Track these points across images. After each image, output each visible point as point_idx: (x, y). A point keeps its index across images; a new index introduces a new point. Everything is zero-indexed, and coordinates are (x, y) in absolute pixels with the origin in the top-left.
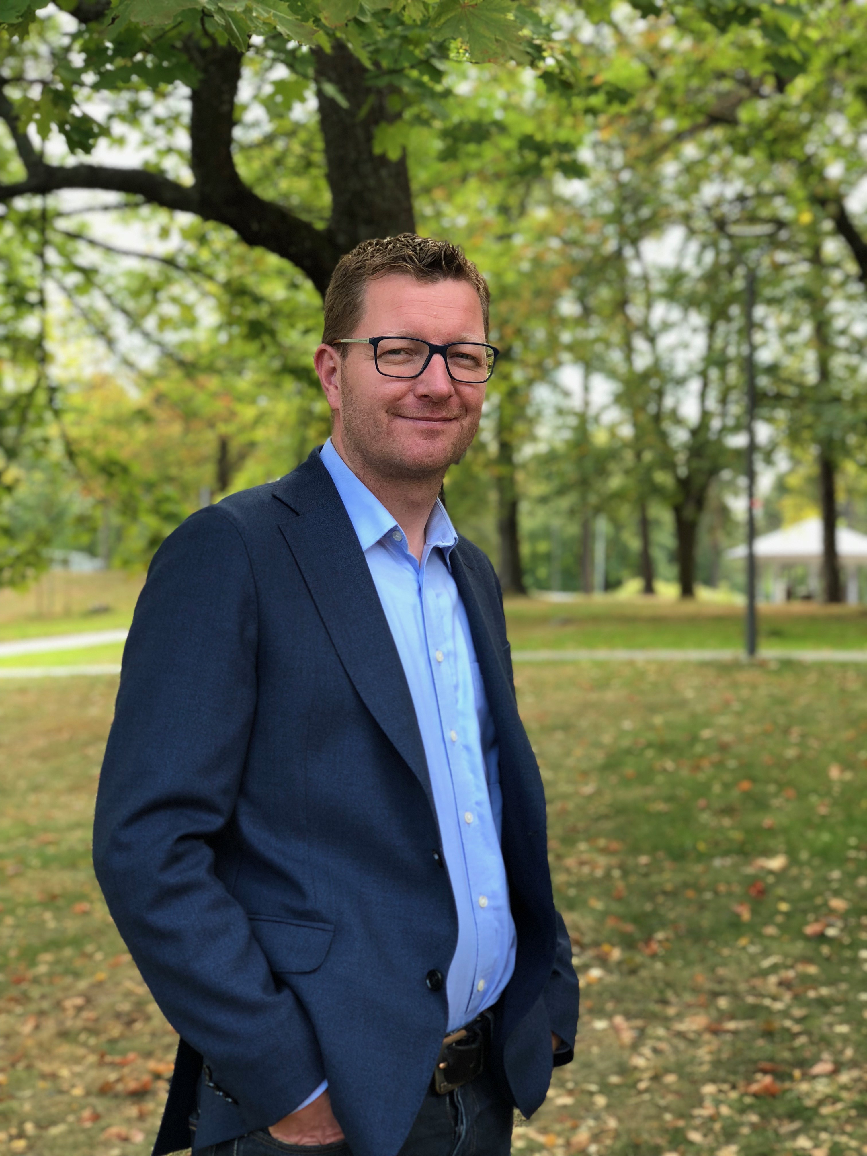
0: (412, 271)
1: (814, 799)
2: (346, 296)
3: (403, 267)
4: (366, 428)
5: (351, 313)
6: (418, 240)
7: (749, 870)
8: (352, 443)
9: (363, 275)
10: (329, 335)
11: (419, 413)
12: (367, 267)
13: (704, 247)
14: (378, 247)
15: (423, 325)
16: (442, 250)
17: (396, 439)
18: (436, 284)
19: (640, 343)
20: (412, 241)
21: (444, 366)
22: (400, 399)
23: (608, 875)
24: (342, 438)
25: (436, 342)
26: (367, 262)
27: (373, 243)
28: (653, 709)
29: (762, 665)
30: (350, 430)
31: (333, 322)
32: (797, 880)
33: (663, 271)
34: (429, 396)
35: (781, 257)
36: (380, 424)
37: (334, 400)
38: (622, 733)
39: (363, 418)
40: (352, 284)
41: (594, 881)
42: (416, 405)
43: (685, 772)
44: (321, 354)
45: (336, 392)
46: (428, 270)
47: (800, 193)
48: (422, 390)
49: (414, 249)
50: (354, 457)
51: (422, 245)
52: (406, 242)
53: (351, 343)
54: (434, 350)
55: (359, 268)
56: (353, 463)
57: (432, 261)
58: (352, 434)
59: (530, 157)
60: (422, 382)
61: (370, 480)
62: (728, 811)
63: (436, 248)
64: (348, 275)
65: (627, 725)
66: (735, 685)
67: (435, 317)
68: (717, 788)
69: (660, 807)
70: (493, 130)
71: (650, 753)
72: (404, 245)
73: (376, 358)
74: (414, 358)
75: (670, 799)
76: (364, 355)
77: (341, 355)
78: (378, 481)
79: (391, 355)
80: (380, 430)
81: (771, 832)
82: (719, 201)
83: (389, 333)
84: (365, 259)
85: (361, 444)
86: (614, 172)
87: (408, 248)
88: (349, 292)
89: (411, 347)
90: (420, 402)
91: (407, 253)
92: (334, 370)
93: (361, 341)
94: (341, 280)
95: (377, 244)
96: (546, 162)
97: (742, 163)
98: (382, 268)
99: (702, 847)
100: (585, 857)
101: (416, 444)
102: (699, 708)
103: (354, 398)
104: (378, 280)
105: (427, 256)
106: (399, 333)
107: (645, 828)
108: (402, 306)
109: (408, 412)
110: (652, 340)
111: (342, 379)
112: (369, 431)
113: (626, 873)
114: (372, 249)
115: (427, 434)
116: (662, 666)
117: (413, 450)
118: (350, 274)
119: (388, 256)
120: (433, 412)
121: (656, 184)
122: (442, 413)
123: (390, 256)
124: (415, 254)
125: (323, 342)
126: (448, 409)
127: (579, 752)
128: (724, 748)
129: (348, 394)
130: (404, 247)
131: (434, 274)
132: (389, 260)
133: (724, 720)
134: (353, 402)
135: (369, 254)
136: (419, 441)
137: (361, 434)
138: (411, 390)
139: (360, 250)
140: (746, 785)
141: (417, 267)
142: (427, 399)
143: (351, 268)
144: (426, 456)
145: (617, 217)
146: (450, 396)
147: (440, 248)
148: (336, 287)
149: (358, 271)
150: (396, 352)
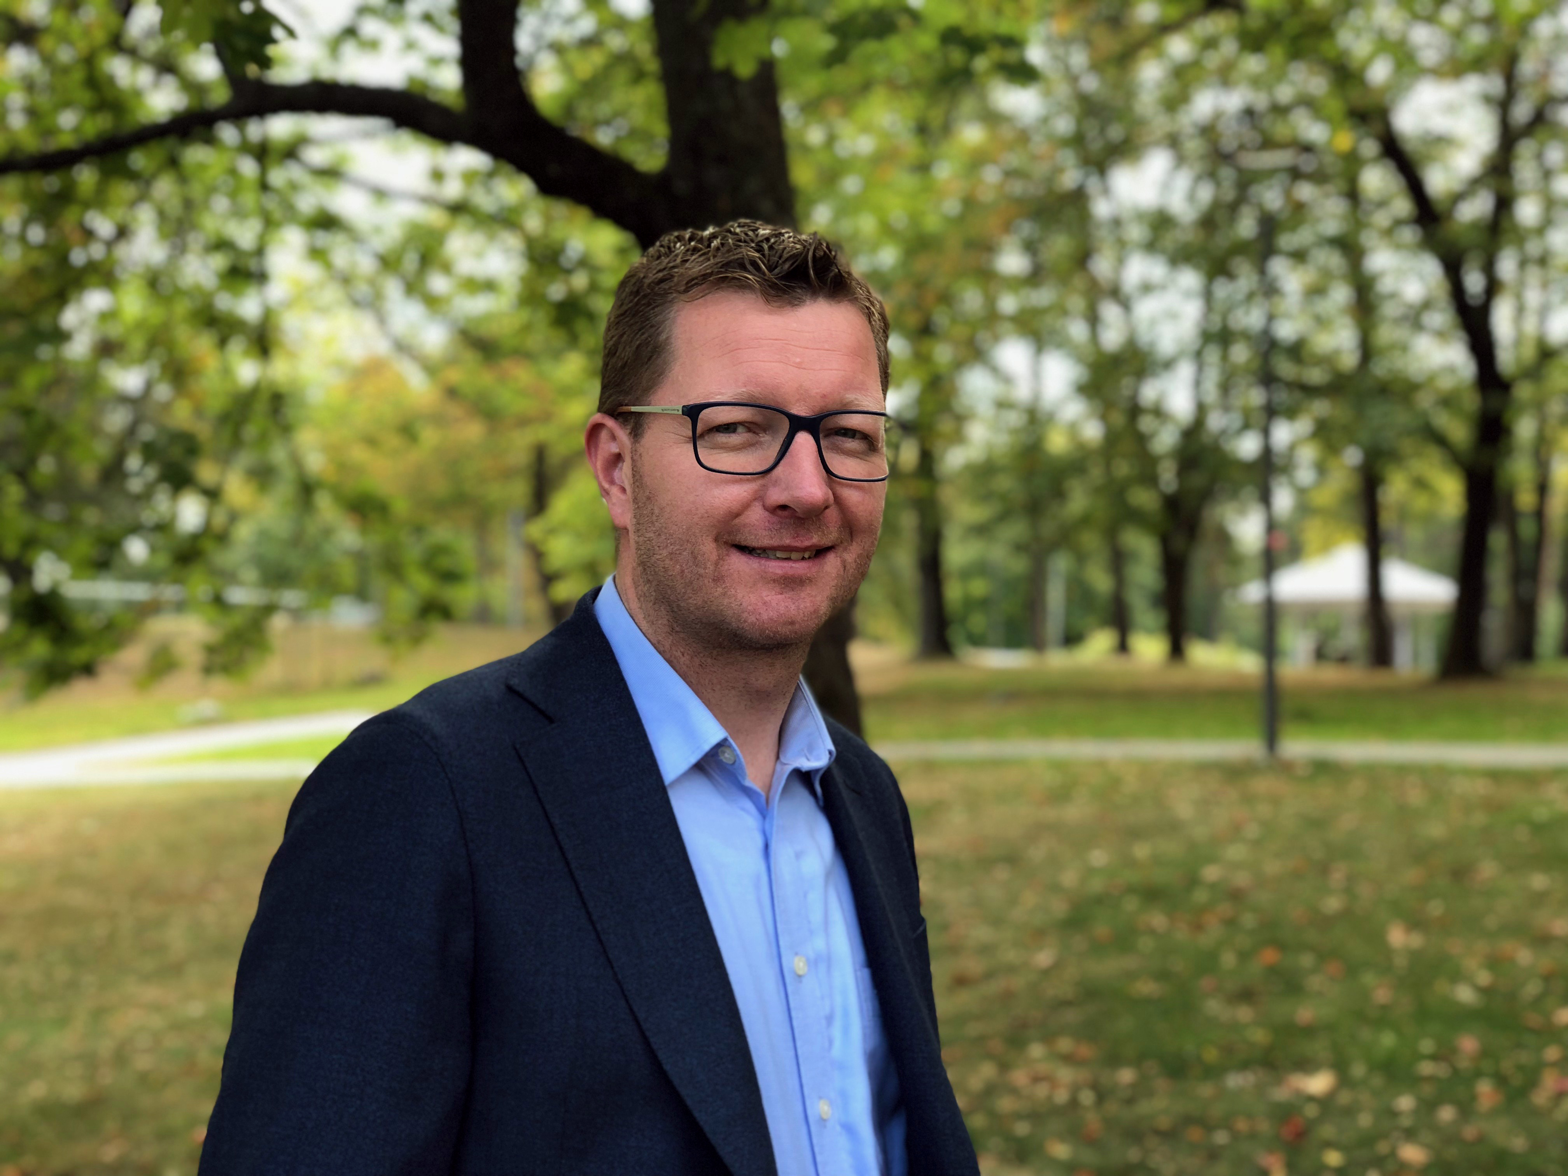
0: (757, 286)
1: (1369, 979)
2: (640, 330)
3: (742, 279)
4: (678, 567)
5: (649, 359)
6: (764, 232)
7: (1281, 1094)
8: (653, 589)
9: (669, 293)
10: (608, 398)
11: (772, 538)
12: (676, 279)
13: (1198, 179)
14: (693, 243)
15: (777, 381)
16: (808, 250)
17: (729, 593)
18: (799, 309)
19: (1110, 312)
20: (754, 233)
21: (816, 454)
22: (738, 515)
23: (1074, 1103)
24: (633, 579)
25: (800, 410)
26: (676, 270)
27: (684, 238)
28: (1135, 833)
29: (1286, 768)
30: (649, 567)
31: (616, 375)
32: (1350, 1112)
33: (1140, 216)
34: (790, 507)
35: (1305, 191)
36: (703, 561)
37: (619, 511)
38: (1090, 871)
39: (672, 549)
40: (650, 310)
41: (1056, 1111)
42: (767, 524)
43: (1182, 934)
44: (594, 431)
45: (623, 497)
46: (784, 285)
47: (1335, 106)
48: (777, 496)
49: (758, 248)
50: (655, 614)
51: (772, 240)
52: (743, 235)
53: (650, 413)
54: (798, 424)
55: (662, 281)
56: (653, 624)
57: (792, 268)
58: (653, 573)
59: (957, 56)
60: (776, 483)
61: (683, 655)
62: (1246, 995)
63: (798, 246)
64: (642, 294)
65: (1099, 857)
66: (1248, 799)
67: (799, 366)
68: (1228, 960)
69: (1146, 988)
70: (903, 21)
71: (1131, 904)
72: (740, 241)
73: (695, 439)
74: (762, 439)
75: (1163, 975)
76: (672, 436)
77: (630, 433)
78: (696, 656)
79: (722, 435)
80: (702, 571)
81: (1309, 1031)
82: (1218, 115)
83: (717, 395)
84: (671, 265)
85: (669, 591)
86: (1073, 79)
87: (748, 246)
88: (645, 324)
89: (758, 419)
90: (775, 519)
91: (747, 255)
92: (618, 458)
93: (669, 409)
94: (631, 302)
95: (691, 239)
96: (981, 63)
97: (1253, 64)
98: (703, 282)
99: (1211, 1055)
100: (1043, 1068)
101: (765, 603)
102: (1200, 832)
103: (656, 511)
104: (696, 302)
105: (783, 259)
106: (736, 395)
107: (1125, 1024)
108: (740, 349)
109: (753, 537)
110: (1125, 304)
111: (634, 476)
112: (683, 571)
113: (1102, 1095)
114: (682, 247)
115: (783, 586)
116: (1146, 768)
117: (760, 613)
118: (646, 292)
119: (712, 261)
120: (797, 537)
121: (1129, 92)
122: (812, 538)
123: (718, 260)
124: (761, 256)
125: (599, 410)
126: (823, 532)
127: (1030, 899)
128: (1236, 896)
129: (645, 503)
130: (741, 244)
131: (795, 291)
132: (715, 266)
133: (1236, 852)
134: (654, 518)
135: (680, 257)
136: (769, 598)
137: (669, 576)
138: (759, 497)
139: (662, 249)
140: (1269, 956)
141: (765, 280)
142: (786, 513)
143: (647, 281)
144: (785, 624)
145: (1077, 141)
146: (827, 508)
147: (805, 247)
148: (622, 315)
149: (660, 286)
150: (729, 428)
